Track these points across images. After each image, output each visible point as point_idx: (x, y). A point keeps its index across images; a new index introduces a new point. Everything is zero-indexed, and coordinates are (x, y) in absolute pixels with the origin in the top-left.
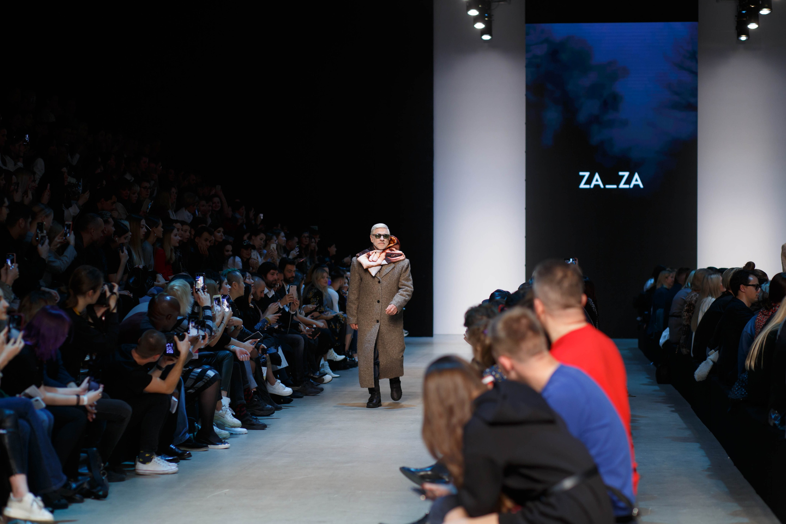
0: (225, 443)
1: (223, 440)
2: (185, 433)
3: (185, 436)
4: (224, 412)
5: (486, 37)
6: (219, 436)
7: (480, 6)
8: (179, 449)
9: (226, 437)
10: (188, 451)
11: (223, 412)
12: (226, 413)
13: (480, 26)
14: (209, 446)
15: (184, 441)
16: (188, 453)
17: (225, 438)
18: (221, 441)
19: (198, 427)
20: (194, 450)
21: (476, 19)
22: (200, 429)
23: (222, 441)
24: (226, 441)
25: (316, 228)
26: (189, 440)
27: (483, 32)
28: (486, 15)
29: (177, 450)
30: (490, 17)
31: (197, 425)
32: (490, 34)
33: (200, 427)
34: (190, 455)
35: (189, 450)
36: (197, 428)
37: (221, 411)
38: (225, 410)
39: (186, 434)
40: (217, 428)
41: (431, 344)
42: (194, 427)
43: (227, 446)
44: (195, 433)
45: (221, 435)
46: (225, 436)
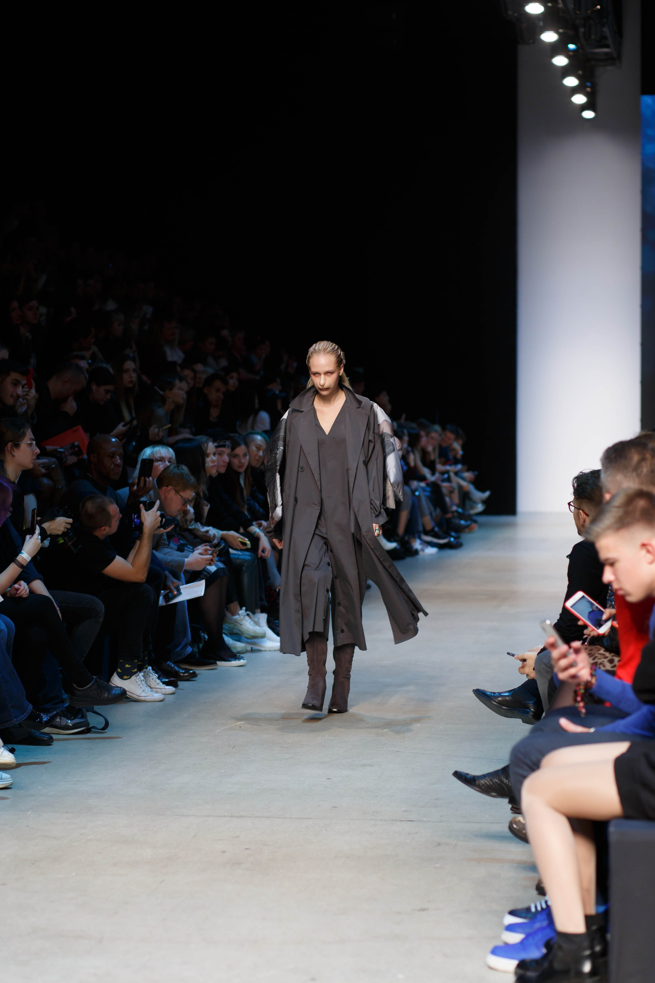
0: (239, 659)
1: (238, 655)
2: (185, 646)
3: (186, 650)
4: (242, 617)
5: (588, 114)
6: (232, 649)
7: (580, 72)
8: (179, 667)
9: (241, 651)
10: (192, 670)
11: (240, 617)
12: (244, 619)
13: (579, 99)
14: (218, 663)
15: (183, 657)
16: (191, 672)
17: (239, 653)
18: (234, 656)
19: (205, 638)
20: (200, 668)
21: (574, 91)
22: (206, 640)
23: (236, 656)
24: (242, 655)
25: (361, 370)
26: (191, 655)
27: (584, 107)
28: (589, 84)
29: (176, 668)
30: (593, 87)
31: (203, 634)
32: (594, 110)
33: (206, 637)
34: (194, 675)
35: (193, 668)
36: (203, 638)
37: (236, 617)
38: (243, 614)
39: (188, 647)
40: (230, 639)
41: (513, 525)
42: (200, 637)
43: (242, 662)
44: (201, 646)
45: (235, 648)
46: (240, 649)
